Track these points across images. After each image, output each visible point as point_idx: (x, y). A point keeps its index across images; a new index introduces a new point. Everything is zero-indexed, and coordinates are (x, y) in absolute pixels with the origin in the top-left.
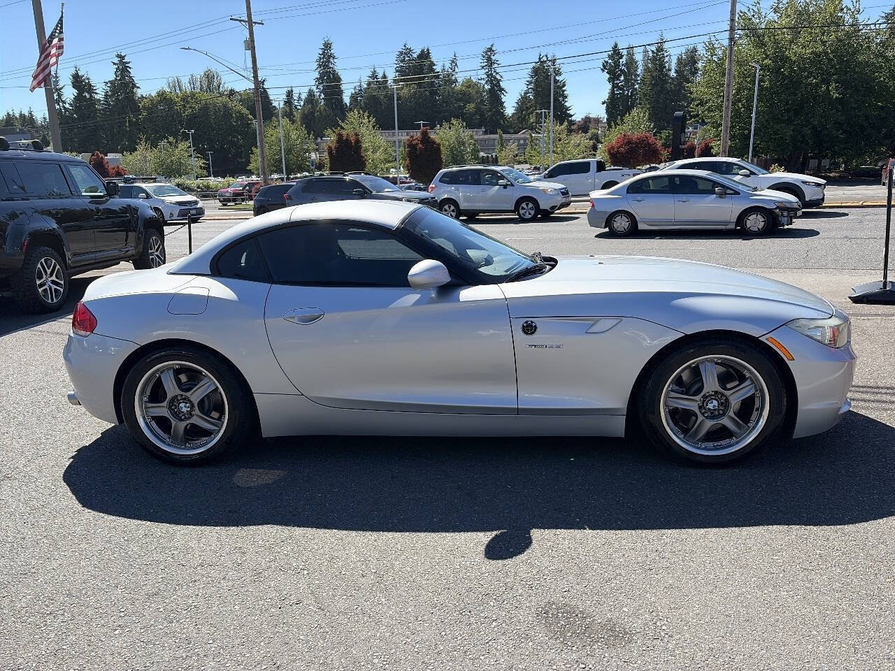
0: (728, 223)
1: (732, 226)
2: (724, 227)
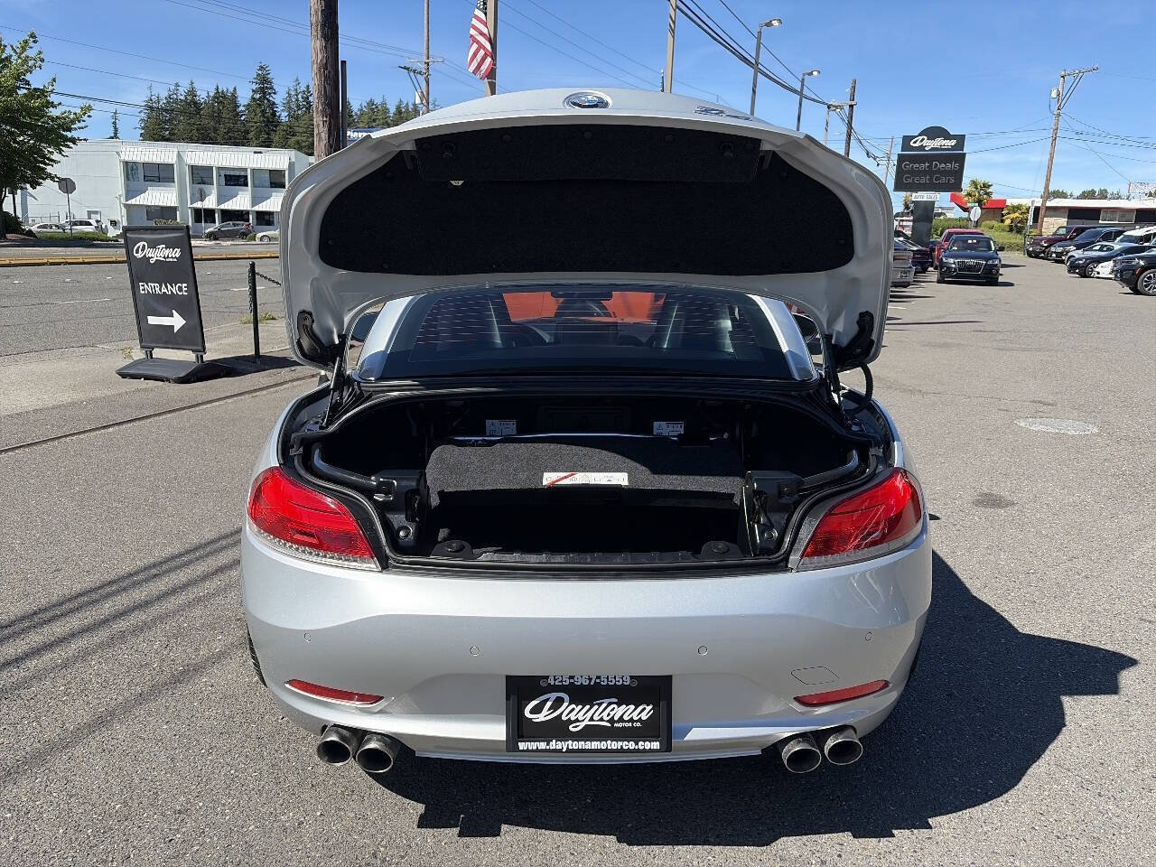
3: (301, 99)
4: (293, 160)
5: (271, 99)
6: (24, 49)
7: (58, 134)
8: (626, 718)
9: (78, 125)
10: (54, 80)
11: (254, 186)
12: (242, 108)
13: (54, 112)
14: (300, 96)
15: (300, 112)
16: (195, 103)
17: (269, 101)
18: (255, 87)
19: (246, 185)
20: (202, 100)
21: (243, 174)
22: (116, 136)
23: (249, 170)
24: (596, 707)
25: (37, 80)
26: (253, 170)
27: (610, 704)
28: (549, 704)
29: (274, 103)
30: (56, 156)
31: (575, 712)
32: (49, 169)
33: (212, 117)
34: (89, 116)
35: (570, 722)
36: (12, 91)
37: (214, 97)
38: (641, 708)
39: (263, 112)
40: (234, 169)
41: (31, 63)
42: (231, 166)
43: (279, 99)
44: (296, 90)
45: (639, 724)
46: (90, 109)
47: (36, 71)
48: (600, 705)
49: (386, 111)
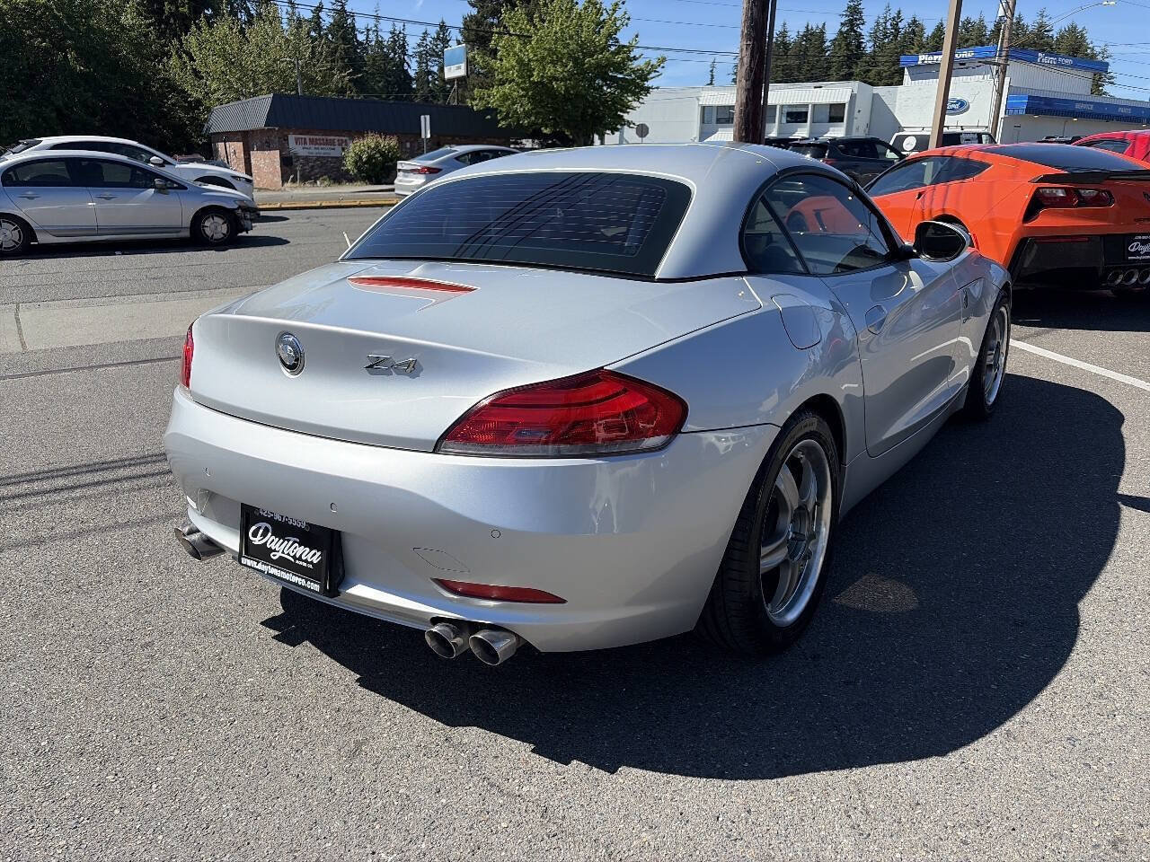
0: (178, 229)
1: (186, 234)
2: (174, 235)
3: (889, 27)
4: (855, 92)
5: (859, 30)
6: (614, 11)
7: (638, 86)
8: (304, 558)
9: (653, 74)
10: (637, 36)
11: (813, 122)
12: (828, 44)
13: (635, 65)
14: (888, 24)
15: (886, 41)
16: (785, 44)
17: (855, 32)
18: (844, 19)
19: (806, 121)
20: (792, 40)
21: (804, 110)
22: (711, 84)
23: (810, 106)
24: (286, 542)
25: (624, 38)
26: (814, 106)
27: (295, 542)
28: (261, 531)
29: (861, 35)
30: (635, 104)
31: (274, 543)
32: (626, 116)
33: (797, 56)
34: (663, 67)
35: (271, 550)
36: (605, 48)
37: (804, 36)
38: (313, 552)
39: (848, 45)
40: (796, 106)
41: (618, 23)
42: (795, 102)
43: (865, 30)
44: (886, 17)
45: (311, 566)
46: (664, 60)
47: (623, 29)
48: (289, 541)
49: (982, 27)
